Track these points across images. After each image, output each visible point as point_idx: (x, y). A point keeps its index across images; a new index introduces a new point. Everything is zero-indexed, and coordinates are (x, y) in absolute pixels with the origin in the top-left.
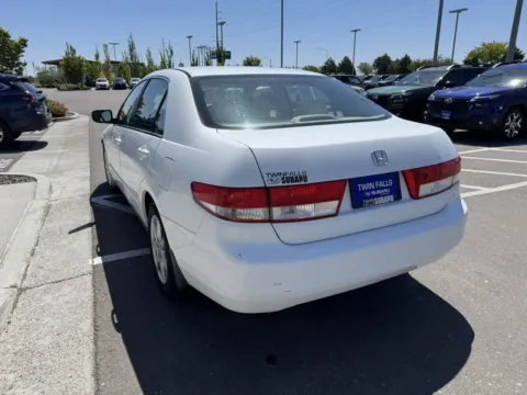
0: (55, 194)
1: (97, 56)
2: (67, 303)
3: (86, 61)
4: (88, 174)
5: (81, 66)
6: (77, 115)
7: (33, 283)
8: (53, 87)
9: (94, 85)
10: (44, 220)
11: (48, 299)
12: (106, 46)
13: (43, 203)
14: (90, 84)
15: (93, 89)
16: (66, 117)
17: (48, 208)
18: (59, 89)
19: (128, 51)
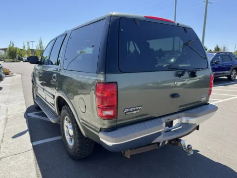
0: (9, 113)
1: (24, 47)
2: (23, 164)
3: (19, 49)
4: (24, 102)
5: (16, 51)
6: (15, 74)
7: (5, 156)
8: (2, 60)
9: (22, 60)
10: (5, 125)
11: (13, 163)
12: (28, 43)
13: (4, 117)
14: (20, 59)
15: (22, 62)
16: (10, 75)
17: (7, 119)
18: (5, 61)
19: (39, 45)
